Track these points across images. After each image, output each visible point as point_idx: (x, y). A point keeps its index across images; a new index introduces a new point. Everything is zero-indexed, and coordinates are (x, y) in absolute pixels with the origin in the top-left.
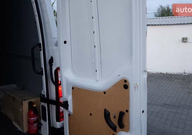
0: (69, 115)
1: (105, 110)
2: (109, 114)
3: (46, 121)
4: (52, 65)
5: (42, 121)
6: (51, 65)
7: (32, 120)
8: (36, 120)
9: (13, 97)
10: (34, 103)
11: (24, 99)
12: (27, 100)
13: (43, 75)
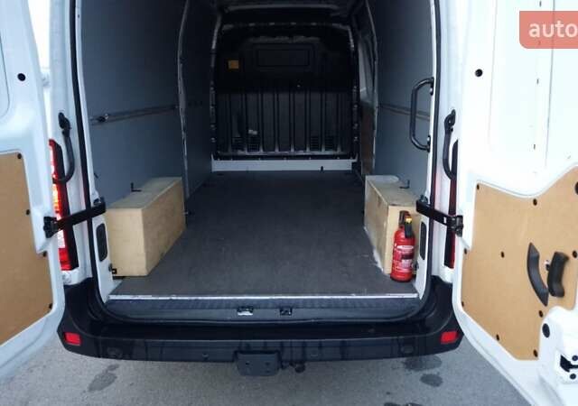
0: (465, 251)
1: (531, 245)
2: (538, 257)
3: (424, 258)
4: (452, 130)
5: (419, 259)
6: (449, 130)
7: (399, 250)
8: (407, 252)
9: (379, 198)
10: (409, 215)
11: (395, 203)
12: (399, 205)
13: (429, 151)
